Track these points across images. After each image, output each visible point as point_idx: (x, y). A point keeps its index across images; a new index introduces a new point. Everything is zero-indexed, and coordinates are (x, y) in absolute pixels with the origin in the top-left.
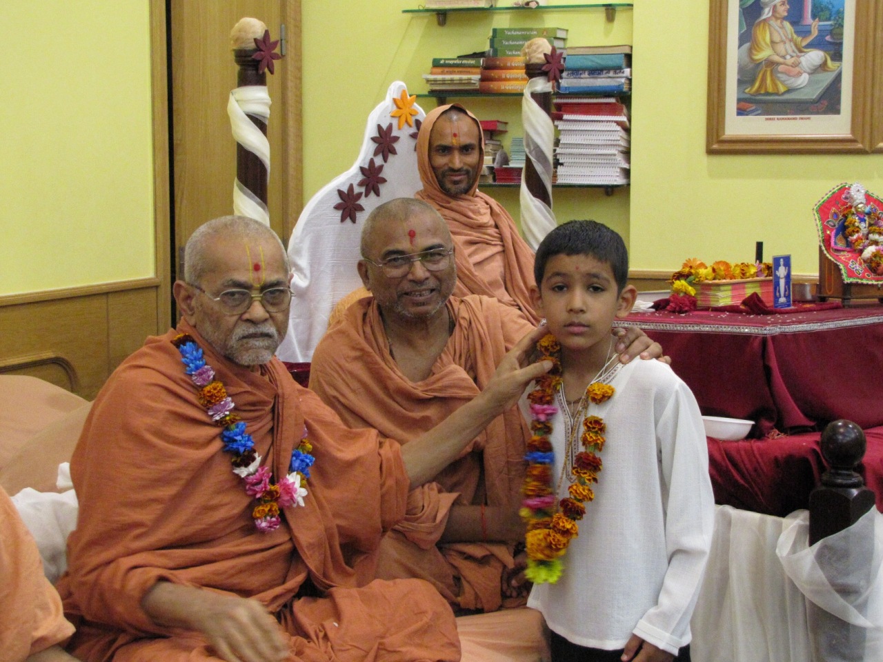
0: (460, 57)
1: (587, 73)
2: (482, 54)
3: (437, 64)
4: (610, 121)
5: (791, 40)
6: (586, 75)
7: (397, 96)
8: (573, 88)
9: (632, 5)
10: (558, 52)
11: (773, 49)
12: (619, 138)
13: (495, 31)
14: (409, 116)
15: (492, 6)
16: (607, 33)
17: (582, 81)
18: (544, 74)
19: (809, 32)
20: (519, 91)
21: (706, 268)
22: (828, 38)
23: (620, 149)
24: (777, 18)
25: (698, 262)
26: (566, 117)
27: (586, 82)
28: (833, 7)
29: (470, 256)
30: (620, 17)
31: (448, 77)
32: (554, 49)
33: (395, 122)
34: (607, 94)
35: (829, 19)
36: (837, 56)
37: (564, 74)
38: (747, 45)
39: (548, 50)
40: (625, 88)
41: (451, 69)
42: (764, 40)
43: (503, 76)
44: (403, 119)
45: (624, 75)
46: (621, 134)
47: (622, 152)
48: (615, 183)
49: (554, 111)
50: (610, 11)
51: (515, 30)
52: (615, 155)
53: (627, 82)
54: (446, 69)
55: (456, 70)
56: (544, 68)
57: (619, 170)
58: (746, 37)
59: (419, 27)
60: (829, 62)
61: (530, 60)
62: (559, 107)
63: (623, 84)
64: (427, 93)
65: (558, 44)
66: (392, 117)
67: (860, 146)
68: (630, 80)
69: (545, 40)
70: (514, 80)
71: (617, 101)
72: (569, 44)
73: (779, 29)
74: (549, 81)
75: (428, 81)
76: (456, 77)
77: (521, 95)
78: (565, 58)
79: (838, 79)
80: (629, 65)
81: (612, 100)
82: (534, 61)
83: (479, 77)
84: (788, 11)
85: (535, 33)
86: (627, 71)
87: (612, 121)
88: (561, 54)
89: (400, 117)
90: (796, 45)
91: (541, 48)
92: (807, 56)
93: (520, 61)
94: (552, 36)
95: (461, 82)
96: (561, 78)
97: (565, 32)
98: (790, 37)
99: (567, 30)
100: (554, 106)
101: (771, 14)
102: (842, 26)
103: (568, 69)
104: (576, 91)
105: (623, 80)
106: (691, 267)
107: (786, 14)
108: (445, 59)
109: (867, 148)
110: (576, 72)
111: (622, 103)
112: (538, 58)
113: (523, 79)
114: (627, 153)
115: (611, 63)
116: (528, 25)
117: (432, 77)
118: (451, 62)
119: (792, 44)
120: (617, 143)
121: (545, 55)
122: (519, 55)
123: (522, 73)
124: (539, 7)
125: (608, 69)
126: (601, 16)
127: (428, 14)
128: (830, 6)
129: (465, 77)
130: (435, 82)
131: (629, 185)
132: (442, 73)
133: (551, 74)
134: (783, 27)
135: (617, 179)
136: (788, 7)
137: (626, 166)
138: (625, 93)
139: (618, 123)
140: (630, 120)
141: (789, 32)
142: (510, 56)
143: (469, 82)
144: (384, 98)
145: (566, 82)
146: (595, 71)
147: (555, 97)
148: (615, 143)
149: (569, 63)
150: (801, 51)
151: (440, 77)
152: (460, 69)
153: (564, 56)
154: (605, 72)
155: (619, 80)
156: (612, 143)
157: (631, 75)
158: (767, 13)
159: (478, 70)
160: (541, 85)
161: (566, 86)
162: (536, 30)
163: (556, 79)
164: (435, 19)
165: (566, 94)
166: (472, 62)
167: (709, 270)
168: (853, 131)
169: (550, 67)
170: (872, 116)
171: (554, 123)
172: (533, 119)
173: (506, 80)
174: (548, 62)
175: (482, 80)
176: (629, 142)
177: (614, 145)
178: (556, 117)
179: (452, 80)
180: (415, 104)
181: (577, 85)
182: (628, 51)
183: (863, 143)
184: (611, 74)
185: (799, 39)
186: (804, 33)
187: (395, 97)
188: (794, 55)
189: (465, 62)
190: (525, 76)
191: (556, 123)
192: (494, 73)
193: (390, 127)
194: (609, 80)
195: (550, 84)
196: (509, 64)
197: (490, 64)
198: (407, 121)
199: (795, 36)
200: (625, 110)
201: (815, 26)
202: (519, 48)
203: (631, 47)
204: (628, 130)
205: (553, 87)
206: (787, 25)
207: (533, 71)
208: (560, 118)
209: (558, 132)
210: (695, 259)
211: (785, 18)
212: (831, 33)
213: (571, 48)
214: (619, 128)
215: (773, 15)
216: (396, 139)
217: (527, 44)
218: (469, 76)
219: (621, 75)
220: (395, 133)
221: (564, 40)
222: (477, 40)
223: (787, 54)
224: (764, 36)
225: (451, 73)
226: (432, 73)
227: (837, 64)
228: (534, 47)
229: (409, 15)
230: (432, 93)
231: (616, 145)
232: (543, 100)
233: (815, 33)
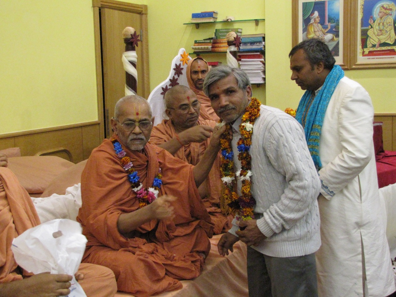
0: (204, 40)
1: (249, 44)
2: (212, 38)
3: (196, 42)
4: (258, 61)
5: (321, 30)
6: (249, 45)
7: (182, 53)
8: (245, 49)
9: (264, 20)
10: (239, 37)
11: (315, 34)
12: (261, 67)
13: (216, 30)
14: (186, 61)
15: (215, 21)
16: (256, 30)
17: (248, 47)
18: (234, 44)
19: (327, 28)
20: (225, 51)
21: (293, 111)
22: (334, 29)
23: (262, 71)
24: (316, 23)
25: (291, 109)
26: (242, 60)
27: (249, 47)
28: (335, 18)
29: (208, 111)
30: (260, 24)
31: (200, 47)
32: (237, 35)
33: (182, 63)
34: (256, 51)
35: (334, 23)
36: (337, 36)
37: (241, 45)
38: (305, 33)
39: (235, 36)
40: (263, 49)
41: (201, 44)
42: (312, 31)
43: (220, 46)
44: (184, 61)
45: (263, 44)
46: (262, 65)
47: (262, 72)
48: (260, 83)
49: (238, 58)
50: (257, 22)
51: (223, 29)
52: (260, 73)
53: (264, 47)
54: (199, 44)
55: (203, 44)
56: (234, 43)
57: (261, 78)
58: (305, 30)
59: (190, 29)
60: (335, 38)
61: (229, 40)
62: (240, 56)
63: (262, 48)
64: (193, 53)
65: (239, 34)
66: (181, 61)
67: (346, 67)
68: (265, 46)
69: (234, 33)
70: (224, 47)
71: (260, 53)
72: (243, 34)
73: (317, 27)
74: (236, 47)
75: (193, 48)
76: (203, 47)
77: (226, 52)
78: (241, 39)
79: (338, 44)
80: (264, 41)
81: (259, 53)
82: (230, 40)
83: (211, 46)
84: (320, 20)
85: (231, 30)
86: (263, 43)
87: (259, 61)
88: (240, 37)
89: (183, 61)
90: (323, 32)
91: (233, 35)
92: (327, 36)
93: (225, 40)
94: (237, 31)
95: (205, 48)
96: (240, 46)
97: (241, 30)
98: (320, 29)
99: (242, 29)
100: (238, 56)
101: (313, 22)
102: (339, 25)
103: (243, 43)
104: (246, 50)
105: (262, 46)
106: (288, 111)
107: (319, 21)
108: (199, 41)
109: (349, 68)
110: (245, 44)
111: (262, 54)
112: (232, 39)
113: (227, 47)
114: (264, 72)
115: (257, 40)
116: (228, 27)
117: (194, 47)
118: (201, 41)
119: (321, 32)
120: (261, 68)
121: (234, 38)
122: (225, 38)
123: (226, 45)
124: (231, 21)
125: (257, 42)
126: (253, 24)
127: (192, 25)
128: (334, 18)
129: (206, 47)
130: (195, 49)
131: (265, 83)
132: (198, 45)
133: (237, 45)
134: (318, 26)
135: (261, 81)
136: (320, 19)
137: (264, 77)
138: (263, 51)
139: (261, 61)
140: (265, 60)
141: (320, 28)
142: (222, 39)
143: (207, 49)
144: (177, 54)
145: (242, 47)
146: (252, 43)
147: (238, 53)
148: (260, 68)
149: (243, 41)
150: (324, 34)
151: (197, 47)
152: (204, 44)
153: (241, 38)
154: (255, 43)
155: (261, 46)
156: (259, 68)
157: (265, 44)
158: (312, 21)
159: (211, 44)
160: (233, 48)
161: (242, 49)
162: (230, 29)
163: (238, 46)
164: (195, 26)
165: (242, 52)
166: (209, 41)
167: (294, 112)
168: (344, 62)
169: (236, 42)
170: (350, 57)
171: (238, 62)
172: (231, 61)
173: (221, 47)
174: (235, 40)
175: (212, 47)
176: (265, 68)
177: (259, 69)
178: (239, 60)
179: (202, 48)
180: (189, 56)
181: (246, 48)
182: (264, 36)
183: (347, 66)
184: (258, 44)
185: (324, 30)
186: (325, 27)
187: (181, 54)
188: (322, 36)
189: (206, 41)
190: (227, 46)
191: (239, 62)
192: (216, 45)
193: (180, 65)
194: (257, 46)
195: (236, 48)
196: (221, 42)
197: (215, 42)
198: (186, 63)
199: (322, 29)
200: (263, 57)
201: (329, 25)
202: (225, 36)
203: (265, 34)
204: (264, 64)
205: (237, 49)
206: (319, 25)
207: (230, 43)
208: (240, 60)
209: (239, 65)
210: (289, 108)
211: (319, 23)
212: (335, 27)
213: (243, 35)
214: (261, 63)
215: (314, 22)
216: (182, 69)
217: (227, 34)
218: (208, 46)
219: (261, 44)
220: (182, 67)
221: (241, 32)
222: (210, 33)
223: (320, 35)
224: (311, 29)
225: (201, 45)
226: (194, 46)
227: (337, 38)
228: (230, 35)
229: (186, 25)
230: (195, 53)
231: (260, 69)
232: (234, 54)
233: (329, 28)
